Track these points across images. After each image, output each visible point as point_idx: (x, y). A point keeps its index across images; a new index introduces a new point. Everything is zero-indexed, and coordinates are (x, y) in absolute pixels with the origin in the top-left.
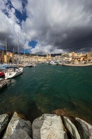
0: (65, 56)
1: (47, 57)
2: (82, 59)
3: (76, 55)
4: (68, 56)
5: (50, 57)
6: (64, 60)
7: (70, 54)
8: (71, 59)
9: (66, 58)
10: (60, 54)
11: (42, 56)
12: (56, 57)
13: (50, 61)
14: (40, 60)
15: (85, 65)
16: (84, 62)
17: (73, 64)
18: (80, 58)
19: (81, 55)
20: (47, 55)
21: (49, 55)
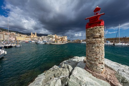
0: (50, 37)
1: (32, 36)
2: (60, 40)
3: (57, 37)
4: (52, 37)
5: (36, 36)
6: (50, 40)
7: (54, 36)
8: (54, 40)
10: (46, 35)
12: (43, 37)
15: (63, 44)
16: (61, 42)
17: (57, 43)
19: (60, 37)
20: (32, 34)
21: (35, 34)
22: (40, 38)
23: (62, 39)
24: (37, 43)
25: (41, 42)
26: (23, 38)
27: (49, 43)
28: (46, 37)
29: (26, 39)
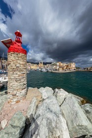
0: (54, 65)
1: (40, 65)
2: (65, 68)
3: (62, 65)
4: (56, 65)
5: (42, 65)
6: (53, 68)
8: (58, 67)
9: (55, 67)
10: (50, 63)
11: (35, 63)
12: (47, 65)
13: (42, 69)
14: (32, 67)
19: (65, 65)
21: (41, 63)
22: (46, 66)
23: (67, 66)
24: (41, 71)
25: (44, 70)
26: (34, 67)
27: (50, 71)
28: (50, 65)
29: (36, 67)
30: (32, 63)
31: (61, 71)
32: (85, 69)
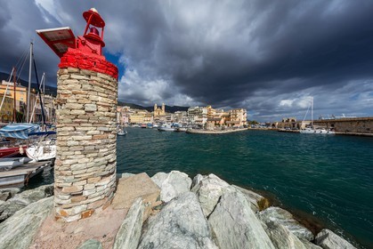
0: (194, 113)
1: (156, 113)
2: (222, 121)
3: (214, 113)
4: (200, 114)
5: (163, 113)
7: (205, 111)
8: (204, 120)
9: (196, 118)
10: (185, 109)
12: (177, 113)
13: (162, 123)
17: (206, 130)
18: (220, 120)
19: (222, 114)
20: (156, 108)
21: (161, 107)
22: (172, 117)
23: (228, 117)
24: (160, 130)
25: (168, 127)
26: (140, 118)
27: (184, 129)
28: (184, 113)
29: (146, 119)
30: (134, 106)
31: (212, 129)
32: (268, 125)
